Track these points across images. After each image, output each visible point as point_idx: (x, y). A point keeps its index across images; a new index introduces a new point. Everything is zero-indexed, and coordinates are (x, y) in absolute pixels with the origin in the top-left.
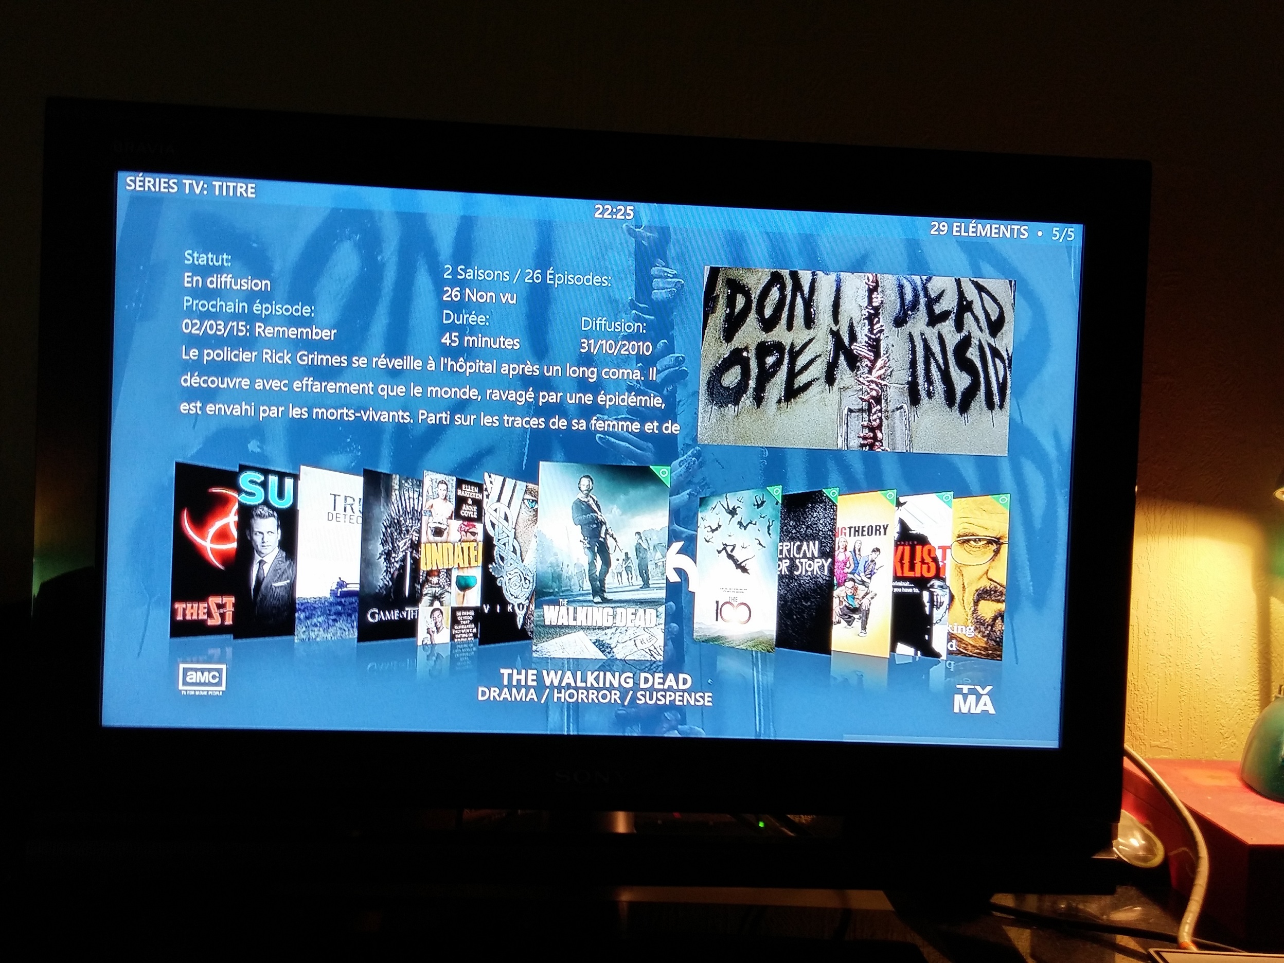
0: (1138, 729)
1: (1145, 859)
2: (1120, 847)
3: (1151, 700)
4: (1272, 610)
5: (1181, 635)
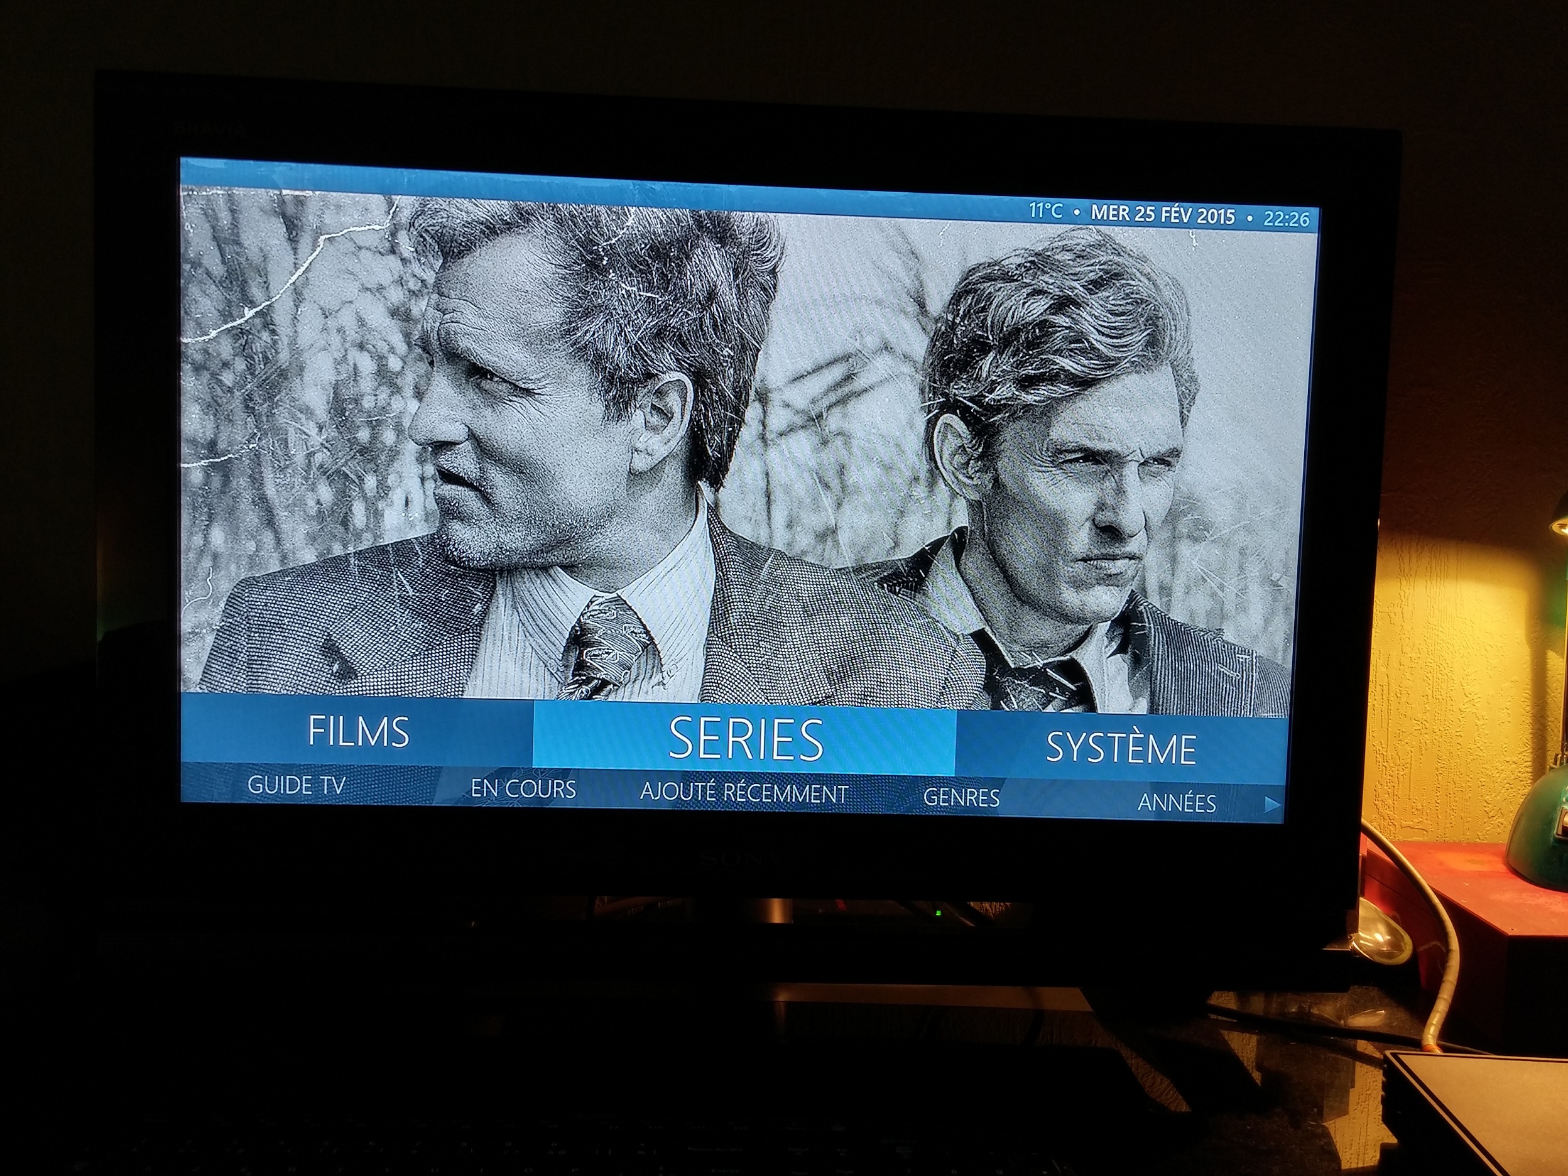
0: (1387, 807)
1: (1389, 955)
2: (1361, 942)
3: (1402, 773)
4: (1548, 666)
5: (1440, 697)
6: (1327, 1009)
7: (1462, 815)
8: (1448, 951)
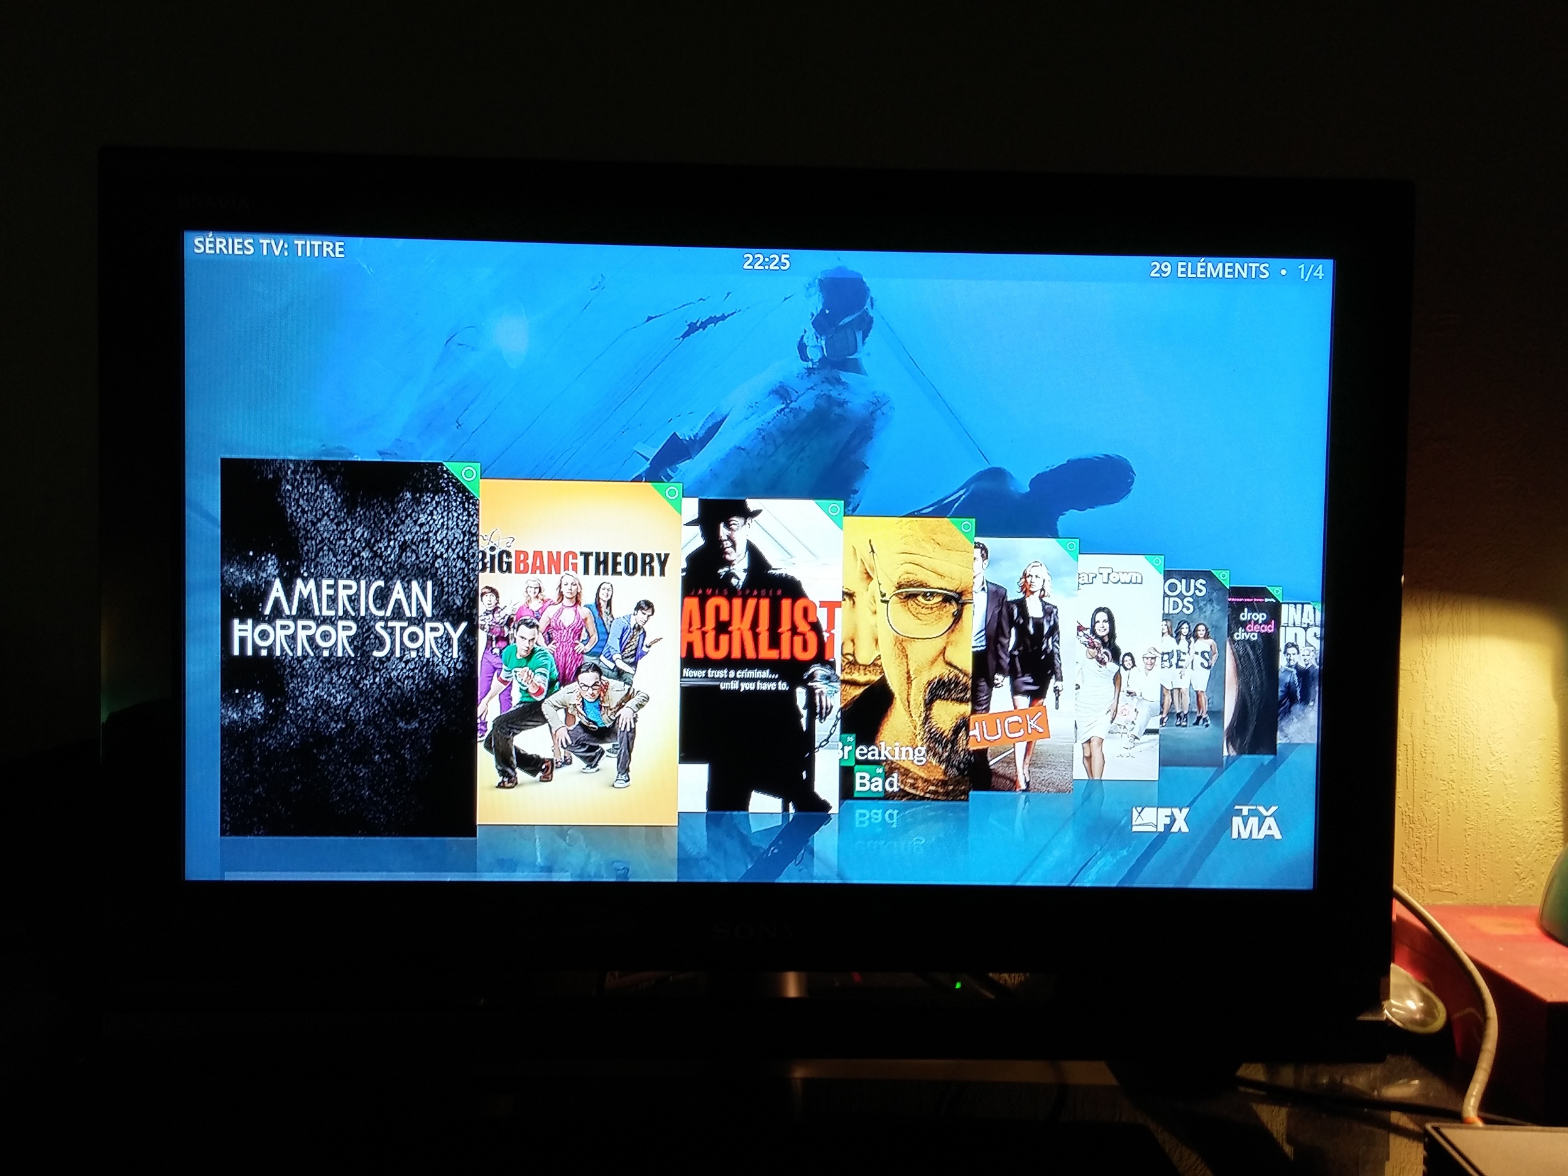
0: (1414, 869)
1: (1423, 1023)
2: (1394, 1010)
3: (1429, 835)
5: (1466, 756)
6: (1360, 1080)
7: (1492, 876)
8: (1485, 1018)
